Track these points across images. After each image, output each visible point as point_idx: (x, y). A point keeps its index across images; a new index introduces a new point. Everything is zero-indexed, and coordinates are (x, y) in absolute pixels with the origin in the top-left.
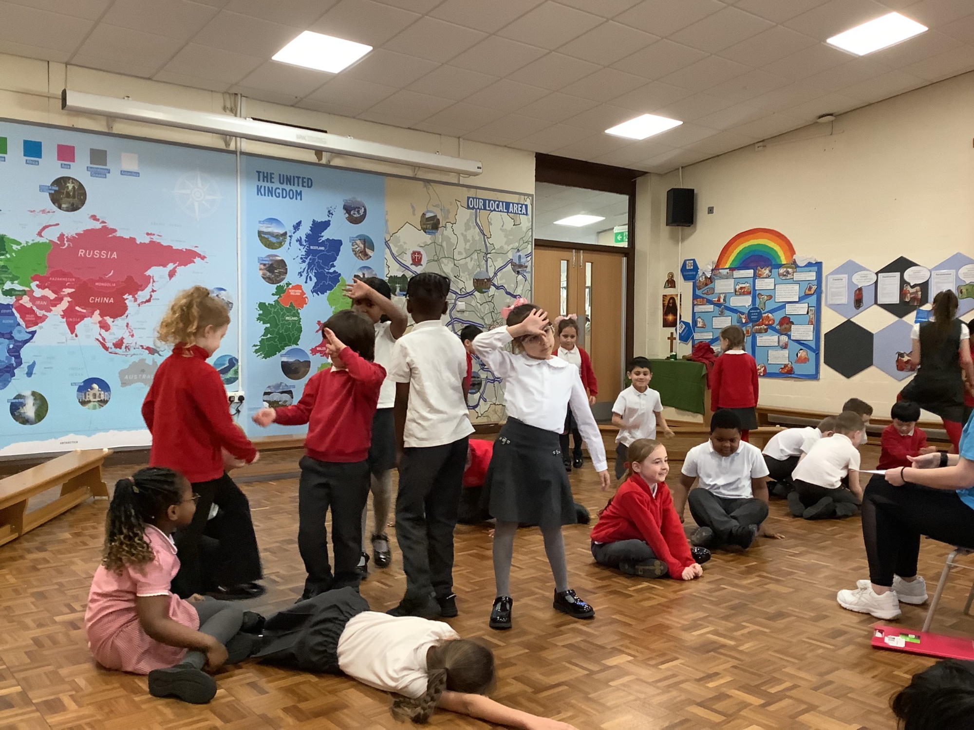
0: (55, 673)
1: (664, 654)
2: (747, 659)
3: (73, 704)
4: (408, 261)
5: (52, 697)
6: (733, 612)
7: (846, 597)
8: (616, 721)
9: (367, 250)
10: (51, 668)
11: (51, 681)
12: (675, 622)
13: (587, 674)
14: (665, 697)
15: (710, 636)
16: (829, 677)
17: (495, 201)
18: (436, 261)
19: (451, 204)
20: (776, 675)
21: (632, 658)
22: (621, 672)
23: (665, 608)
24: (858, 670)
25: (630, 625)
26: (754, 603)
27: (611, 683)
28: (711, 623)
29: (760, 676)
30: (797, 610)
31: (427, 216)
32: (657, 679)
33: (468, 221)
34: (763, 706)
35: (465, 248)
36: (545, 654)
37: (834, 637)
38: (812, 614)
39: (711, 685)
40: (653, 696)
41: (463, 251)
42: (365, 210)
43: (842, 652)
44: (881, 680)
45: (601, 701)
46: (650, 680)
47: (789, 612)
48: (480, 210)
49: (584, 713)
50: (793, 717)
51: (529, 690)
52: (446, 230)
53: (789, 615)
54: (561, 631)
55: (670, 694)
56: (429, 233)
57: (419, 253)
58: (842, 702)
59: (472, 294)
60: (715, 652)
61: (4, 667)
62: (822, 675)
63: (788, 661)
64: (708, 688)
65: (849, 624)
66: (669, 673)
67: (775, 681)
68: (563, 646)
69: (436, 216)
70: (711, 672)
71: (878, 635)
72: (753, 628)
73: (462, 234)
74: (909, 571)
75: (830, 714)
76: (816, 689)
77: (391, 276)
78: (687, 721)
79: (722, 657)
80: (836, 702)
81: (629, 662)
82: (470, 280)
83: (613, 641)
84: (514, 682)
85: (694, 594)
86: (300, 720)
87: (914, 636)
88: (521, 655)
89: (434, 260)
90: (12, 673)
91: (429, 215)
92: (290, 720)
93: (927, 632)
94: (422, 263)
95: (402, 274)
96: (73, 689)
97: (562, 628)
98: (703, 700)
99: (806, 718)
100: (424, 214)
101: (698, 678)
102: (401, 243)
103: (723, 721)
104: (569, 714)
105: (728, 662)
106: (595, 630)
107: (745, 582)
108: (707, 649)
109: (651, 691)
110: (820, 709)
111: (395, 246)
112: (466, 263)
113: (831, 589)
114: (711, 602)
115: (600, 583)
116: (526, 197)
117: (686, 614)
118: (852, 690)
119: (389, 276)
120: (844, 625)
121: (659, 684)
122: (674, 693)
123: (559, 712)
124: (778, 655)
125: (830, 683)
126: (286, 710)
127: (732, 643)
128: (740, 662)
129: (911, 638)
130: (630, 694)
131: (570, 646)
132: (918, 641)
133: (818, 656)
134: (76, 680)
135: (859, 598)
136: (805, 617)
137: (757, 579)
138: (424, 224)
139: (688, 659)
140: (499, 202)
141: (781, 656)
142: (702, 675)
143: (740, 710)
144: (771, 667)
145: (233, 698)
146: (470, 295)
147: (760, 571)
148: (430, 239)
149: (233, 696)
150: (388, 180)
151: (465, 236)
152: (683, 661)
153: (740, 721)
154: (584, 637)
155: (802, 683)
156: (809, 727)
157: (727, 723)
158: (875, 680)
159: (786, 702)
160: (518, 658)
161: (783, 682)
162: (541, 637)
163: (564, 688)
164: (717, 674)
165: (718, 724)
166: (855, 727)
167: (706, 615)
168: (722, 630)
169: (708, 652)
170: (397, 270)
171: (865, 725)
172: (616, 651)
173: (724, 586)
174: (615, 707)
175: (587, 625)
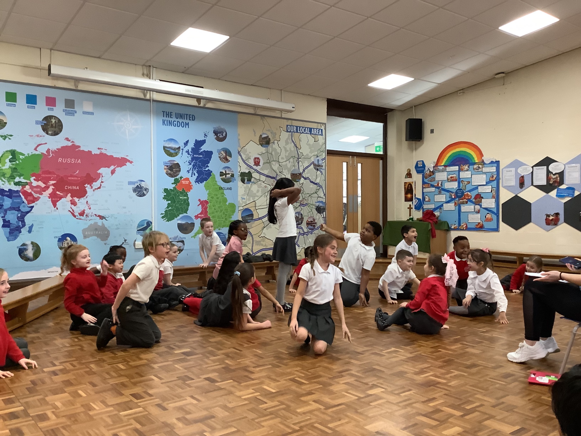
0: (44, 399)
1: (403, 388)
2: (453, 390)
3: (54, 416)
4: (251, 163)
5: (42, 412)
6: (445, 364)
8: (374, 425)
9: (227, 157)
10: (41, 397)
11: (41, 404)
12: (410, 369)
13: (357, 399)
14: (403, 411)
15: (431, 377)
16: (503, 400)
17: (303, 127)
18: (269, 163)
19: (277, 129)
20: (470, 399)
21: (383, 390)
22: (377, 398)
23: (404, 362)
24: (520, 396)
25: (383, 372)
26: (458, 359)
27: (371, 404)
28: (432, 370)
29: (461, 399)
30: (484, 363)
32: (399, 401)
33: (287, 139)
34: (462, 416)
35: (285, 156)
36: (331, 388)
37: (506, 378)
38: (493, 365)
39: (431, 404)
40: (396, 411)
42: (226, 133)
43: (511, 386)
44: (534, 401)
45: (366, 413)
46: (394, 402)
47: (479, 364)
48: (294, 132)
49: (355, 420)
50: (480, 422)
51: (322, 407)
52: (274, 145)
53: (479, 366)
55: (406, 410)
56: (264, 147)
57: (258, 158)
58: (510, 414)
60: (434, 386)
61: (14, 396)
62: (498, 399)
63: (478, 391)
64: (429, 406)
65: (515, 370)
66: (406, 398)
67: (469, 402)
68: (343, 383)
69: (268, 136)
70: (431, 397)
71: (533, 376)
73: (284, 147)
74: (547, 334)
75: (502, 420)
76: (494, 406)
77: (242, 172)
78: (416, 424)
79: (438, 389)
80: (506, 414)
81: (382, 392)
82: (289, 174)
83: (373, 381)
84: (313, 403)
85: (423, 354)
86: (186, 425)
87: (554, 377)
89: (267, 163)
90: (18, 400)
91: (264, 136)
92: (180, 425)
94: (260, 164)
95: (249, 171)
96: (54, 408)
97: (343, 374)
98: (426, 413)
99: (487, 423)
100: (261, 136)
101: (423, 400)
102: (248, 152)
103: (438, 424)
104: (346, 420)
105: (441, 391)
106: (363, 375)
107: (453, 347)
108: (429, 385)
109: (395, 408)
110: (496, 417)
111: (244, 154)
112: (287, 164)
113: (503, 351)
114: (432, 358)
115: (366, 349)
116: (321, 125)
117: (417, 366)
118: (516, 407)
119: (240, 172)
120: (511, 371)
121: (400, 404)
122: (409, 409)
123: (340, 420)
124: (472, 388)
125: (503, 403)
126: (178, 419)
127: (444, 381)
128: (448, 392)
129: (552, 378)
130: (382, 410)
131: (346, 384)
133: (496, 388)
134: (56, 403)
136: (489, 366)
137: (461, 345)
138: (261, 141)
139: (417, 390)
140: (306, 128)
142: (426, 399)
143: (448, 418)
144: (468, 395)
145: (147, 413)
147: (462, 341)
148: (265, 150)
149: (147, 411)
150: (240, 115)
151: (285, 149)
152: (415, 391)
153: (448, 424)
154: (355, 379)
155: (485, 403)
156: (490, 428)
157: (440, 426)
158: (530, 401)
159: (477, 414)
160: (316, 390)
161: (475, 403)
162: (330, 378)
163: (343, 406)
164: (434, 399)
165: (435, 426)
166: (517, 428)
167: (429, 366)
168: (438, 374)
169: (430, 386)
170: (246, 169)
171: (524, 427)
172: (374, 386)
173: (440, 350)
174: (373, 417)
175: (358, 372)
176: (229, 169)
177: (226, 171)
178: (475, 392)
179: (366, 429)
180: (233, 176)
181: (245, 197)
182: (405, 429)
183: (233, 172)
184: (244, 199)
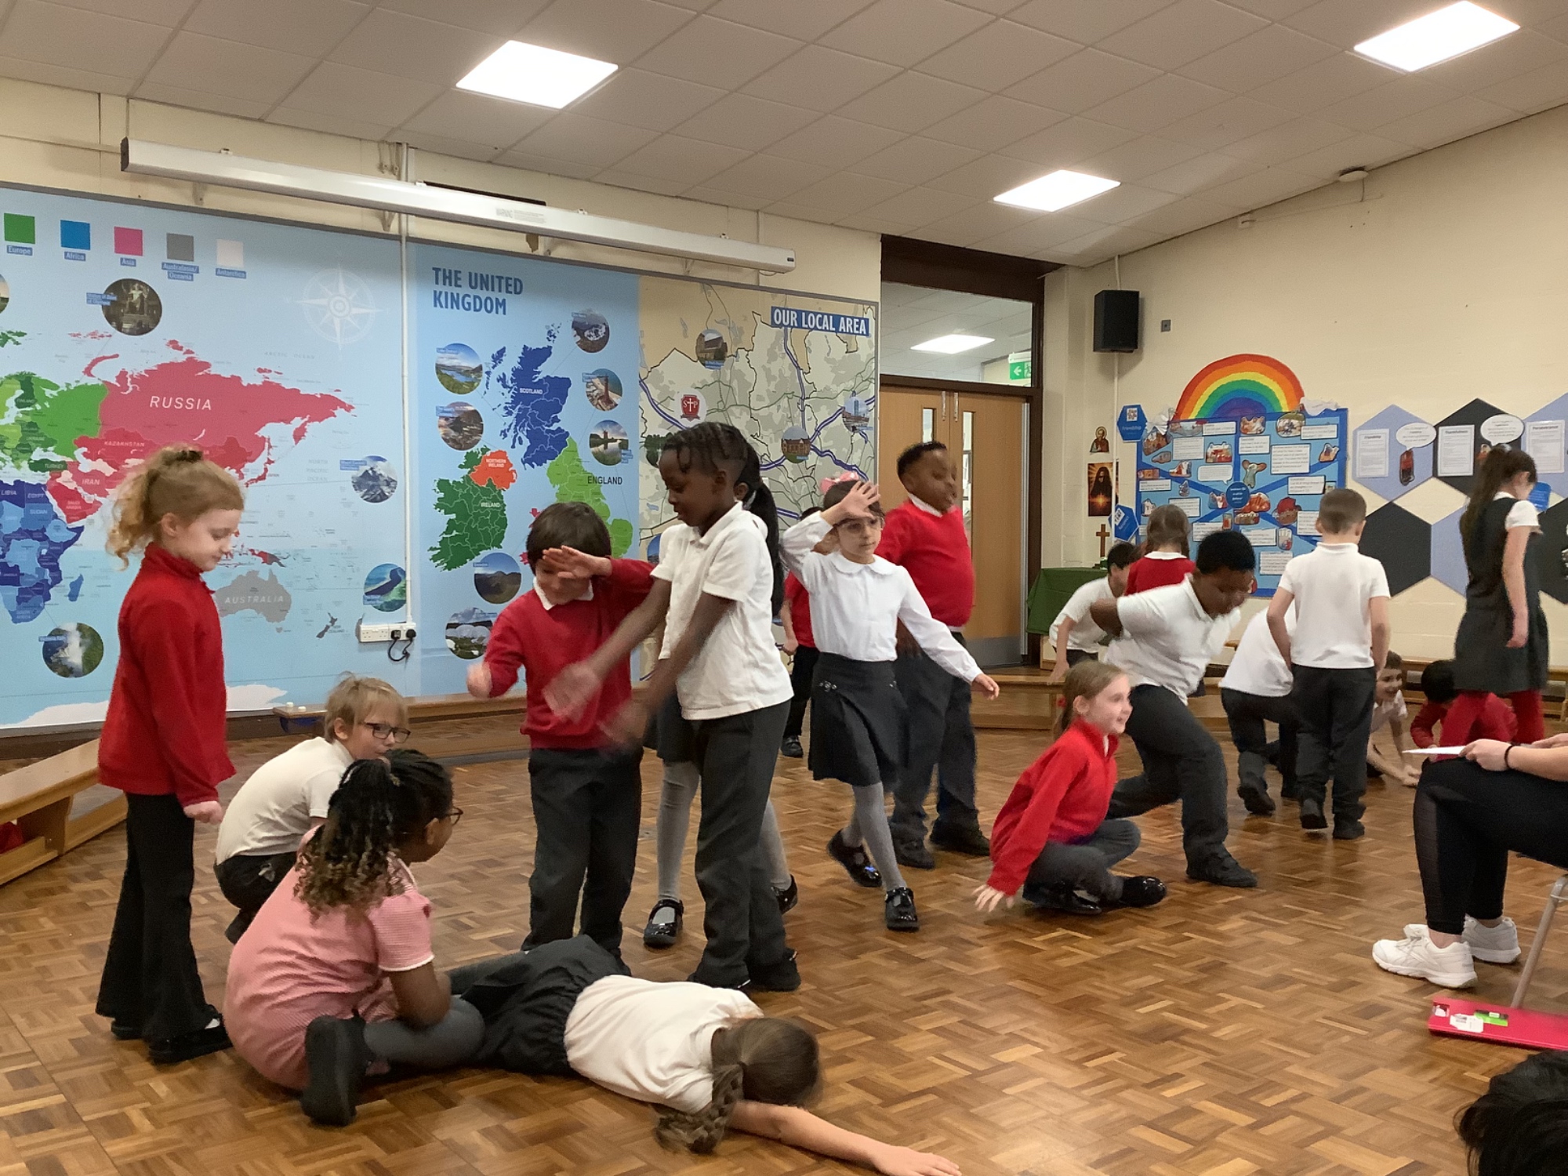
0: (119, 1072)
1: (1093, 1044)
2: (1226, 1052)
3: (147, 1122)
4: (676, 411)
5: (115, 1112)
6: (1205, 976)
7: (1387, 951)
8: (1016, 1151)
10: (111, 1065)
11: (111, 1085)
12: (1108, 991)
13: (968, 1076)
14: (1091, 1114)
15: (1166, 1014)
16: (1361, 1081)
17: (816, 314)
18: (722, 411)
19: (745, 318)
20: (1273, 1077)
21: (1038, 1050)
22: (1023, 1072)
23: (1093, 970)
24: (1407, 1069)
25: (1037, 997)
26: (1237, 961)
27: (1007, 1091)
28: (1167, 993)
29: (1248, 1079)
30: (1308, 973)
31: (706, 340)
32: (1081, 1083)
33: (773, 346)
34: (1253, 1127)
35: (768, 391)
36: (898, 1044)
37: (1368, 1017)
38: (1334, 980)
39: (1169, 1093)
40: (1078, 1110)
41: (765, 394)
42: (607, 329)
43: (1382, 1040)
44: (1445, 1085)
45: (992, 1119)
46: (1069, 1086)
47: (1297, 976)
48: (792, 327)
49: (965, 1138)
50: (1302, 1144)
51: (876, 1101)
52: (737, 361)
53: (1294, 981)
54: (925, 1006)
55: (1101, 1108)
56: (709, 366)
57: (694, 399)
58: (1381, 1121)
59: (779, 465)
60: (1177, 1041)
61: (37, 1063)
62: (1349, 1077)
63: (1293, 1055)
64: (1163, 1097)
65: (1392, 995)
66: (1101, 1074)
67: (1270, 1087)
68: (931, 1031)
69: (721, 338)
70: (1169, 1072)
71: (1440, 1013)
72: (1235, 1001)
73: (763, 366)
74: (1489, 909)
75: (1362, 1140)
77: (649, 436)
78: (1130, 1151)
79: (1185, 1048)
80: (1370, 1122)
81: (1035, 1056)
82: (776, 441)
83: (1009, 1023)
84: (851, 1088)
85: (1142, 947)
87: (1497, 1015)
88: (860, 1045)
89: (718, 410)
90: (50, 1073)
91: (709, 337)
93: (1520, 1007)
94: (699, 415)
95: (668, 432)
96: (148, 1099)
97: (927, 1003)
98: (1154, 1117)
99: (1320, 1146)
100: (702, 336)
101: (1147, 1081)
102: (666, 382)
103: (1189, 1151)
104: (941, 1139)
105: (1196, 1056)
106: (981, 1006)
107: (1224, 928)
108: (1161, 1035)
109: (1071, 1102)
110: (1345, 1132)
111: (657, 387)
112: (771, 414)
113: (1361, 938)
114: (1169, 960)
115: (988, 930)
116: (866, 307)
117: (1126, 980)
118: (1398, 1102)
119: (645, 435)
120: (1382, 996)
121: (1086, 1092)
122: (1109, 1106)
123: (923, 1137)
124: (1276, 1045)
125: (1362, 1090)
127: (1203, 1026)
128: (1213, 1056)
129: (1494, 1018)
130: (1037, 1107)
131: (939, 1031)
132: (1504, 1023)
133: (1341, 1047)
134: (151, 1084)
135: (1409, 954)
136: (1320, 984)
137: (1242, 923)
138: (701, 352)
139: (1130, 1052)
140: (823, 314)
141: (1282, 1047)
142: (1154, 1077)
143: (1215, 1134)
144: (1271, 1064)
145: (400, 1113)
146: (776, 466)
147: (1247, 909)
148: (712, 376)
149: (400, 1109)
150: (644, 281)
151: (768, 371)
152: (1123, 1055)
153: (1215, 1151)
154: (964, 1017)
155: (1316, 1090)
156: (1330, 1162)
157: (1194, 1155)
158: (1434, 1085)
159: (1290, 1121)
160: (857, 1049)
161: (1287, 1088)
162: (894, 1016)
163: (931, 1097)
164: (1177, 1076)
165: (1180, 1157)
166: (1402, 1162)
167: (1161, 980)
168: (1184, 1004)
169: (1166, 1039)
170: (660, 426)
171: (1421, 1159)
172: (1014, 1039)
173: (1186, 934)
174: (1013, 1129)
175: (968, 997)
176: (615, 428)
177: (605, 433)
178: (1288, 1058)
179: (993, 1164)
180: (624, 445)
181: (658, 503)
182: (1097, 1164)
183: (625, 434)
184: (656, 508)
